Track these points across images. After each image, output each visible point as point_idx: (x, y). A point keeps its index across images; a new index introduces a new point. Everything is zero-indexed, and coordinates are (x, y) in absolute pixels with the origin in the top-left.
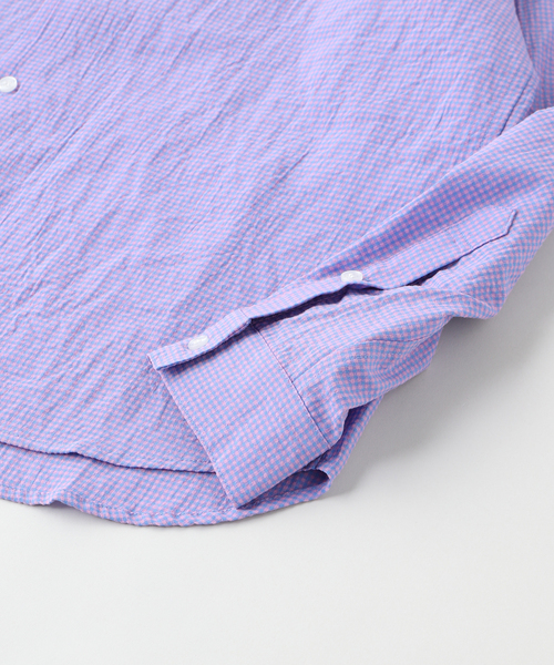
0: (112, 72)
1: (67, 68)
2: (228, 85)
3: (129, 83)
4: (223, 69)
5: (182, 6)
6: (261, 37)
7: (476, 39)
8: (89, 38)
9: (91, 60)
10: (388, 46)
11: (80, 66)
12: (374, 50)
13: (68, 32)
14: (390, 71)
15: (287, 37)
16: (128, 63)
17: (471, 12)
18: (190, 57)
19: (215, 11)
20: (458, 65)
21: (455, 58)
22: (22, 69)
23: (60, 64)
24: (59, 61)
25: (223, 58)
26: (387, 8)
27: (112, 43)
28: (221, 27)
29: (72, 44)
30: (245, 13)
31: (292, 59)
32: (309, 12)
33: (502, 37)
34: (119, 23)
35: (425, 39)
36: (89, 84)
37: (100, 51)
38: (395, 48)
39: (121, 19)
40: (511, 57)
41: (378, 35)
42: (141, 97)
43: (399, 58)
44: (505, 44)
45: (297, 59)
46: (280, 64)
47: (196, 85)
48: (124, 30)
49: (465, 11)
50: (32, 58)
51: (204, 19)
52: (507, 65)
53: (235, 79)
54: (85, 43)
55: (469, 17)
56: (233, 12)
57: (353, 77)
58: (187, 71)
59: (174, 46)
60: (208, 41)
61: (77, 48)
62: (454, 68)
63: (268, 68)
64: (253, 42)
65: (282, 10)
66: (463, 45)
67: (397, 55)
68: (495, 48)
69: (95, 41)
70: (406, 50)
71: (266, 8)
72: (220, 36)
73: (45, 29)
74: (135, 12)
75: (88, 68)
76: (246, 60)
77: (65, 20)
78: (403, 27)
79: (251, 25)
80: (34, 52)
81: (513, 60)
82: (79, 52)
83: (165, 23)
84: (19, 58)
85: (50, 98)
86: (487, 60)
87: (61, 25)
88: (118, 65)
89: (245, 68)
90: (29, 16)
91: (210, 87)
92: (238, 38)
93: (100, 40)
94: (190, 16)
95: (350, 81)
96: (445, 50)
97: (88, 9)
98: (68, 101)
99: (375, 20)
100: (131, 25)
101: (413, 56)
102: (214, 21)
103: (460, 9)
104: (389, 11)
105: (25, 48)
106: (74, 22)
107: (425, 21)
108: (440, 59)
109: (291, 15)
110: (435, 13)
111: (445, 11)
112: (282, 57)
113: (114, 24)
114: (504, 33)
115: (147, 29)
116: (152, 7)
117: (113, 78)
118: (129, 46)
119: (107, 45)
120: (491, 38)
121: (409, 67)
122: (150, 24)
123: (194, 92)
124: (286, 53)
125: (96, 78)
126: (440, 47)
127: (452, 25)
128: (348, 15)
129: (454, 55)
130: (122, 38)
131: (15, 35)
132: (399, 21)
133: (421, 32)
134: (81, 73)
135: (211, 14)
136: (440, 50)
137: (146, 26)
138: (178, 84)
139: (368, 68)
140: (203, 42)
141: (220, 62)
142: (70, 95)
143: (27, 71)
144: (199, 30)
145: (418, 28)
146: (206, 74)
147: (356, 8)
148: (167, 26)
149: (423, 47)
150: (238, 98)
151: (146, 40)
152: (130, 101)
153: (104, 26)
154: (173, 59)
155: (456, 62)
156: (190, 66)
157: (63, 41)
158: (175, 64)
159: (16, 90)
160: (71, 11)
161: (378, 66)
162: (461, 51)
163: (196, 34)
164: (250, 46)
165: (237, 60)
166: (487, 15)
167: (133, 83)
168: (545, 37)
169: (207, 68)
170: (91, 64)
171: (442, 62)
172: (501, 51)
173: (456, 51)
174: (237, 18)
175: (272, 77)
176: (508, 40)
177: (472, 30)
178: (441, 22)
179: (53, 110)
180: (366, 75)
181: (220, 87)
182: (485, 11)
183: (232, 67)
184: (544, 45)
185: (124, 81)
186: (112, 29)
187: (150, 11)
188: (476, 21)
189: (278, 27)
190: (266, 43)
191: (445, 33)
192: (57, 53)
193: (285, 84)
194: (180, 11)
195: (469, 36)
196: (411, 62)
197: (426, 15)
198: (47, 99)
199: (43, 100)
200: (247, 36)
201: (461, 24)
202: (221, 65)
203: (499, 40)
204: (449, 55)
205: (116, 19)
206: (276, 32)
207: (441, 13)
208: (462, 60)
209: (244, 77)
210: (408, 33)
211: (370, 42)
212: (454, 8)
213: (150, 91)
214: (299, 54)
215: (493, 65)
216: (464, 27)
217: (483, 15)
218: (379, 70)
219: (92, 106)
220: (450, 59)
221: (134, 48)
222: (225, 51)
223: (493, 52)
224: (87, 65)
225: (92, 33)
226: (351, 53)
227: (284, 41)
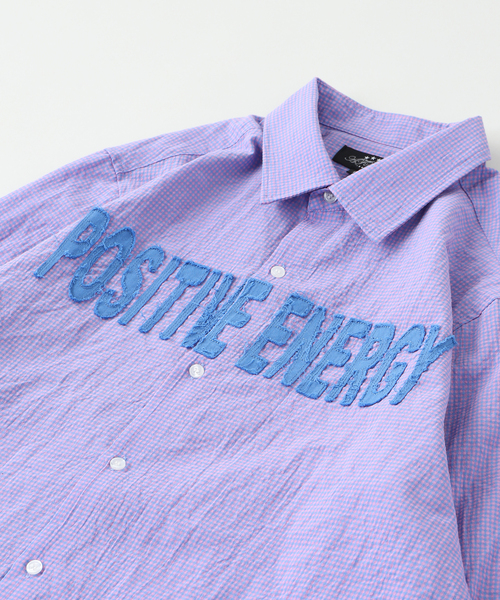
0: (122, 561)
1: (85, 554)
2: (217, 582)
3: (135, 573)
4: (214, 565)
5: (185, 502)
6: (247, 536)
7: (421, 567)
8: (106, 526)
9: (105, 548)
10: (349, 562)
11: (96, 552)
12: (338, 564)
13: (90, 519)
14: (349, 585)
15: (269, 538)
16: (136, 552)
17: (419, 541)
18: (188, 551)
19: (212, 508)
20: (404, 590)
21: (402, 584)
22: (48, 553)
23: (80, 549)
24: (79, 547)
25: (215, 555)
26: (351, 526)
27: (124, 532)
28: (216, 525)
29: (92, 531)
30: (237, 512)
31: (272, 560)
32: (290, 516)
33: (443, 566)
34: (132, 514)
35: (379, 560)
36: (103, 570)
37: (114, 540)
38: (354, 565)
39: (134, 511)
40: (449, 585)
41: (342, 550)
42: (144, 588)
43: (357, 574)
44: (445, 572)
45: (275, 561)
46: (261, 564)
47: (190, 579)
48: (136, 521)
49: (414, 540)
50: (57, 542)
51: (202, 516)
52: (445, 593)
53: (223, 576)
54: (103, 531)
55: (416, 545)
56: (227, 511)
57: (318, 588)
58: (184, 564)
59: (175, 539)
60: (204, 537)
61: (95, 535)
62: (401, 592)
63: (251, 567)
64: (241, 541)
65: (267, 511)
66: (410, 573)
67: (357, 571)
68: (436, 577)
69: (111, 529)
70: (363, 568)
71: (255, 508)
72: (214, 533)
73: (71, 515)
74: (146, 505)
75: (103, 555)
76: (234, 558)
77: (87, 508)
78: (363, 546)
79: (241, 524)
80: (60, 536)
81: (450, 588)
82: (97, 539)
83: (170, 517)
84: (47, 542)
85: (68, 583)
86: (428, 587)
87: (85, 512)
88: (128, 554)
89: (232, 565)
90: (60, 500)
91: (201, 583)
92: (228, 536)
93: (115, 528)
94: (191, 512)
95: (316, 591)
96: (395, 574)
97: (107, 500)
98: (83, 586)
99: (341, 536)
100: (142, 516)
101: (369, 574)
102: (210, 518)
103: (409, 538)
104: (352, 529)
105: (52, 533)
106: (95, 511)
107: (380, 544)
108: (390, 582)
109: (274, 518)
110: (389, 539)
111: (397, 538)
112: (263, 557)
113: (128, 515)
114: (445, 562)
115: (154, 522)
116: (161, 501)
117: (123, 566)
118: (139, 537)
119: (120, 534)
120: (433, 567)
121: (365, 584)
122: (157, 517)
123: (188, 586)
124: (267, 554)
125: (109, 565)
126: (391, 571)
127: (402, 552)
128: (319, 527)
129: (402, 580)
130: (134, 529)
131: (47, 517)
132: (360, 540)
133: (377, 553)
134: (97, 560)
135: (208, 512)
136: (391, 574)
137: (154, 518)
138: (175, 576)
139: (332, 580)
140: (200, 538)
141: (212, 559)
142: (85, 581)
143: (52, 555)
144: (197, 527)
145: (375, 550)
146: (199, 569)
147: (326, 522)
148: (171, 520)
149: (378, 568)
150: (223, 595)
151: (153, 532)
152: (134, 591)
153: (119, 516)
154: (173, 551)
155: (403, 587)
156: (187, 559)
157: (84, 527)
158: (175, 556)
159: (41, 573)
160: (93, 500)
161: (339, 580)
162: (408, 578)
163: (194, 530)
164: (238, 545)
165: (226, 557)
166: (431, 544)
167: (138, 572)
168: (483, 559)
169: (201, 563)
170: (106, 551)
171: (391, 585)
172: (440, 580)
173: (403, 577)
174: (230, 517)
175: (254, 576)
176: (447, 569)
177: (418, 558)
178: (393, 547)
179: (70, 596)
180: (329, 587)
181: (210, 583)
182: (431, 541)
183: (221, 565)
184: (481, 566)
185: (132, 570)
186: (125, 519)
187: (158, 505)
188: (422, 550)
189: (263, 527)
190: (252, 543)
191: (395, 558)
192: (78, 539)
193: (263, 584)
194: (183, 506)
195: (415, 564)
196: (367, 580)
197: (382, 539)
198: (65, 584)
199: (62, 585)
200: (237, 535)
201: (410, 552)
202: (213, 562)
203: (440, 569)
204: (397, 580)
205: (130, 511)
206: (261, 533)
207: (393, 539)
208: (407, 586)
209: (230, 574)
210: (366, 552)
211: (335, 555)
212: (405, 536)
213: (152, 581)
214: (278, 555)
215: (433, 593)
216: (411, 555)
217: (428, 544)
218: (340, 584)
219: (102, 593)
220: (398, 583)
221: (143, 538)
222: (217, 548)
223: (434, 581)
224: (102, 551)
225: (109, 522)
226: (319, 564)
227: (266, 542)
